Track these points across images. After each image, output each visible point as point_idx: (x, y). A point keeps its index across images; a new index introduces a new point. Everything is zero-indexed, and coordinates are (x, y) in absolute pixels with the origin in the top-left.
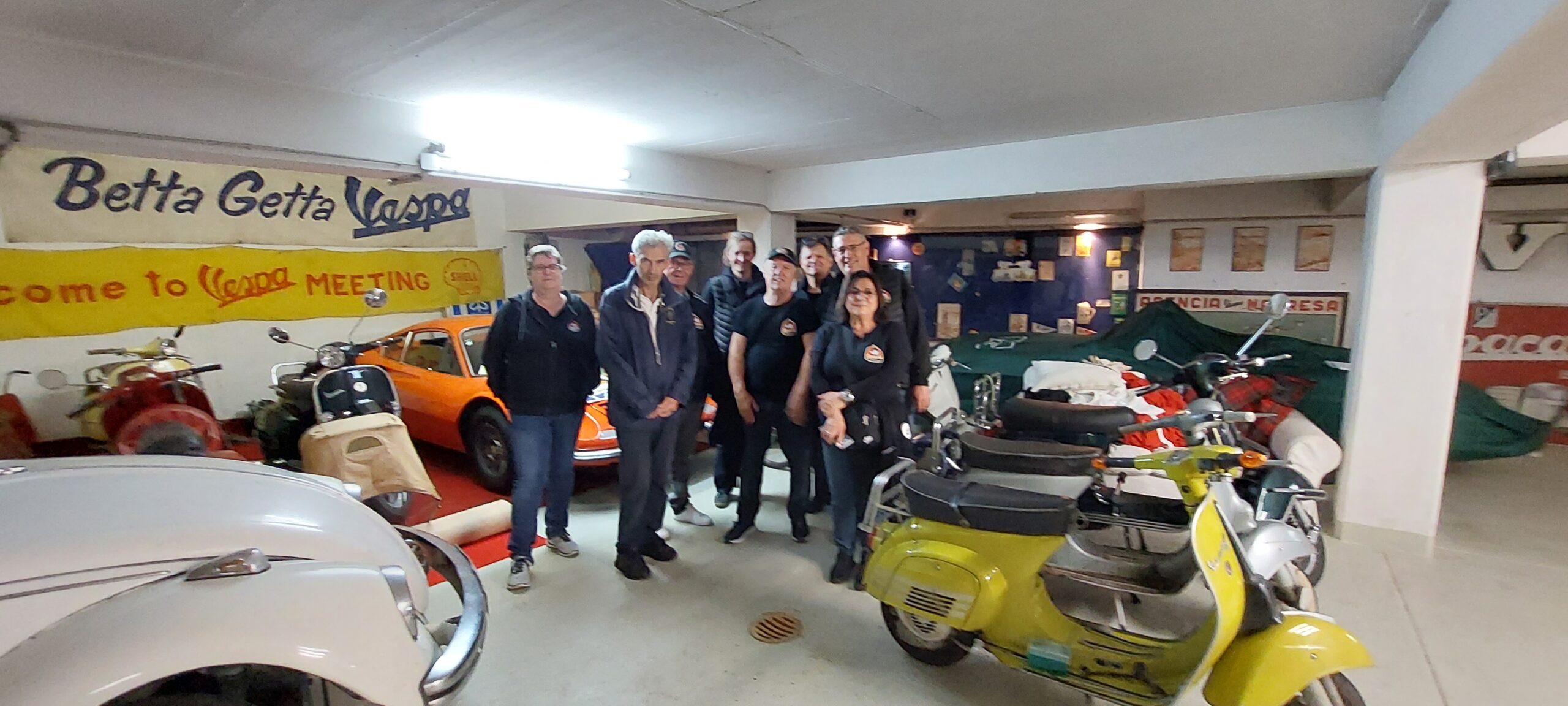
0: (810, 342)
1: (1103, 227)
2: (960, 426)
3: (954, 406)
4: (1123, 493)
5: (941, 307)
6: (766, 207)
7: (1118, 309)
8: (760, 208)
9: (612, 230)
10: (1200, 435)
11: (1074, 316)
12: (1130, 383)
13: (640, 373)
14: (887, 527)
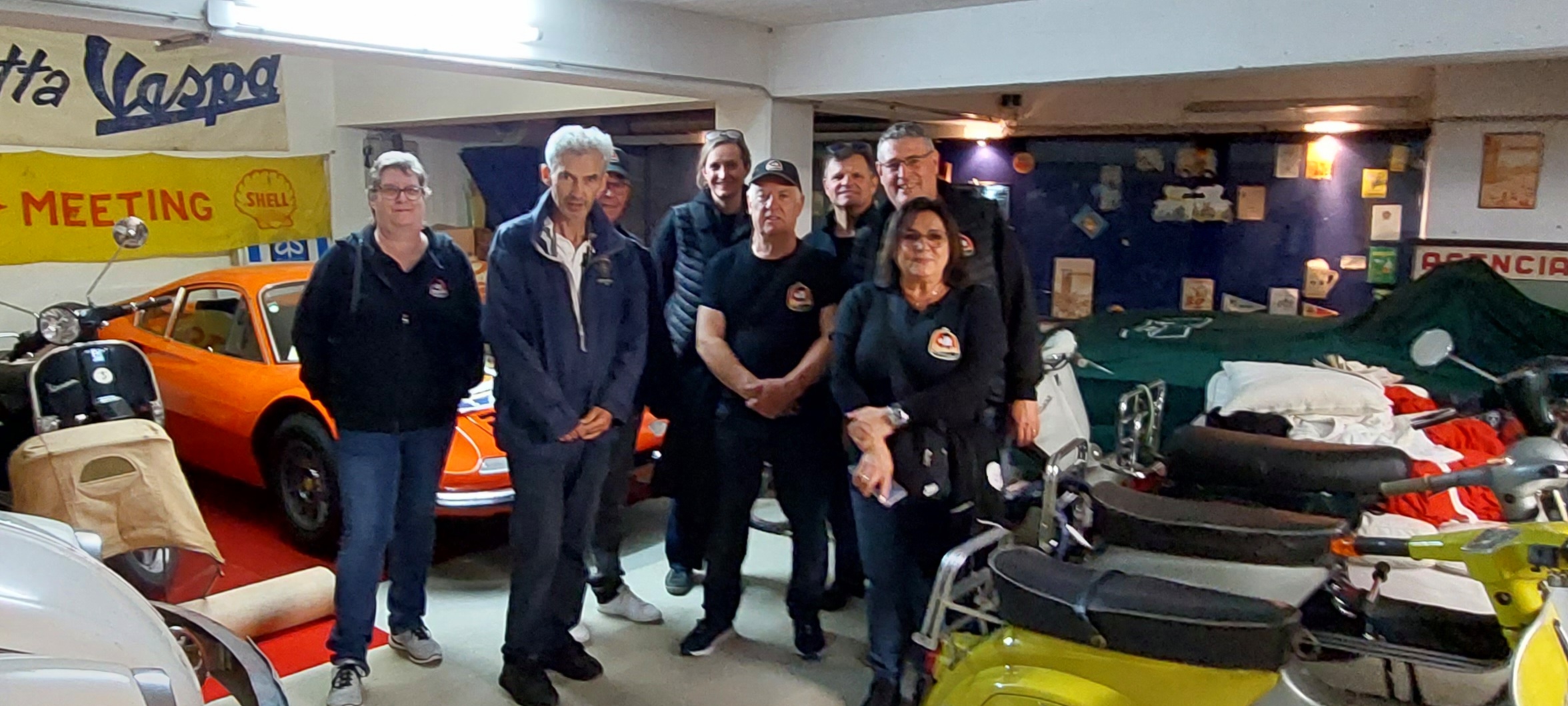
0: (831, 319)
1: (1355, 127)
2: (1093, 469)
3: (1081, 437)
4: (1382, 599)
5: (1061, 264)
6: (764, 89)
7: (1379, 273)
8: (755, 92)
9: (505, 125)
10: (1529, 503)
11: (1299, 284)
12: (1402, 403)
13: (551, 367)
14: (961, 641)
